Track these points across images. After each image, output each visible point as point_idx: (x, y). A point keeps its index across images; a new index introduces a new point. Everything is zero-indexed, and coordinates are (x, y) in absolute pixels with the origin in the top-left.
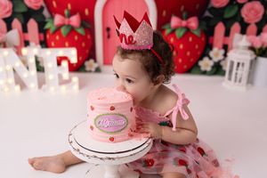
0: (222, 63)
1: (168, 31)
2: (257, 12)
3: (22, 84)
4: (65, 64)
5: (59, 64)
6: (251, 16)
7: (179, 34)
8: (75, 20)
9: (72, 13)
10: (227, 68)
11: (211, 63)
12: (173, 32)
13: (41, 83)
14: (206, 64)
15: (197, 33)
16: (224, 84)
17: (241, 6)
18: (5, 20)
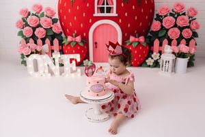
0: (159, 61)
1: (128, 44)
2: (177, 34)
3: (52, 73)
4: (74, 62)
5: (71, 62)
6: (173, 35)
7: (135, 45)
8: (78, 39)
9: (77, 35)
10: (161, 64)
11: (153, 61)
12: (131, 44)
13: (62, 72)
14: (150, 61)
17: (168, 30)
18: (42, 39)
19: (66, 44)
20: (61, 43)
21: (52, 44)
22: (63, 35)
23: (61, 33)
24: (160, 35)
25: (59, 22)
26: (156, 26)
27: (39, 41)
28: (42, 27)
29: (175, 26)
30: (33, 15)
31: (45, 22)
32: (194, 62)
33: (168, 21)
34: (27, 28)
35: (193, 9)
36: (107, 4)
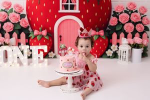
0: (117, 52)
3: (21, 64)
4: (42, 53)
5: (39, 53)
7: (95, 38)
8: (44, 33)
9: (43, 29)
10: (119, 55)
11: (112, 52)
13: (30, 63)
14: (109, 53)
15: (104, 38)
16: (118, 62)
17: (123, 25)
18: (9, 33)
19: (32, 38)
20: (27, 37)
21: (19, 37)
22: (30, 29)
23: (28, 27)
25: (26, 17)
26: (113, 21)
27: (7, 35)
28: (10, 21)
29: (130, 21)
30: (2, 10)
31: (13, 17)
32: (147, 52)
33: (123, 18)
35: (143, 7)
36: (71, 2)
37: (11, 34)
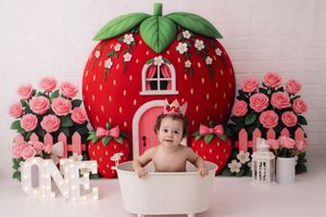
0: (249, 164)
1: (197, 138)
2: (273, 119)
7: (208, 139)
8: (114, 132)
9: (112, 126)
10: (253, 169)
11: (239, 165)
12: (203, 137)
14: (234, 166)
15: (223, 138)
16: (252, 184)
17: (259, 114)
18: (51, 134)
19: (93, 141)
20: (85, 140)
21: (69, 141)
22: (89, 126)
23: (86, 122)
24: (247, 123)
25: (82, 105)
26: (239, 108)
27: (48, 138)
28: (53, 113)
29: (270, 107)
30: (40, 94)
31: (59, 107)
33: (258, 101)
34: (29, 116)
35: (294, 82)
36: (162, 76)
37: (55, 136)
